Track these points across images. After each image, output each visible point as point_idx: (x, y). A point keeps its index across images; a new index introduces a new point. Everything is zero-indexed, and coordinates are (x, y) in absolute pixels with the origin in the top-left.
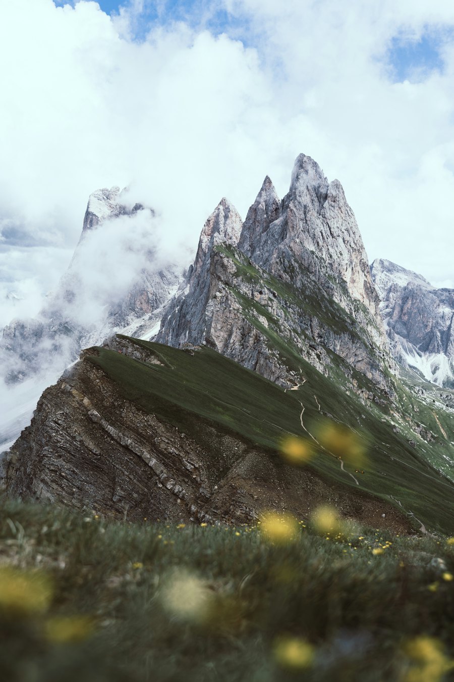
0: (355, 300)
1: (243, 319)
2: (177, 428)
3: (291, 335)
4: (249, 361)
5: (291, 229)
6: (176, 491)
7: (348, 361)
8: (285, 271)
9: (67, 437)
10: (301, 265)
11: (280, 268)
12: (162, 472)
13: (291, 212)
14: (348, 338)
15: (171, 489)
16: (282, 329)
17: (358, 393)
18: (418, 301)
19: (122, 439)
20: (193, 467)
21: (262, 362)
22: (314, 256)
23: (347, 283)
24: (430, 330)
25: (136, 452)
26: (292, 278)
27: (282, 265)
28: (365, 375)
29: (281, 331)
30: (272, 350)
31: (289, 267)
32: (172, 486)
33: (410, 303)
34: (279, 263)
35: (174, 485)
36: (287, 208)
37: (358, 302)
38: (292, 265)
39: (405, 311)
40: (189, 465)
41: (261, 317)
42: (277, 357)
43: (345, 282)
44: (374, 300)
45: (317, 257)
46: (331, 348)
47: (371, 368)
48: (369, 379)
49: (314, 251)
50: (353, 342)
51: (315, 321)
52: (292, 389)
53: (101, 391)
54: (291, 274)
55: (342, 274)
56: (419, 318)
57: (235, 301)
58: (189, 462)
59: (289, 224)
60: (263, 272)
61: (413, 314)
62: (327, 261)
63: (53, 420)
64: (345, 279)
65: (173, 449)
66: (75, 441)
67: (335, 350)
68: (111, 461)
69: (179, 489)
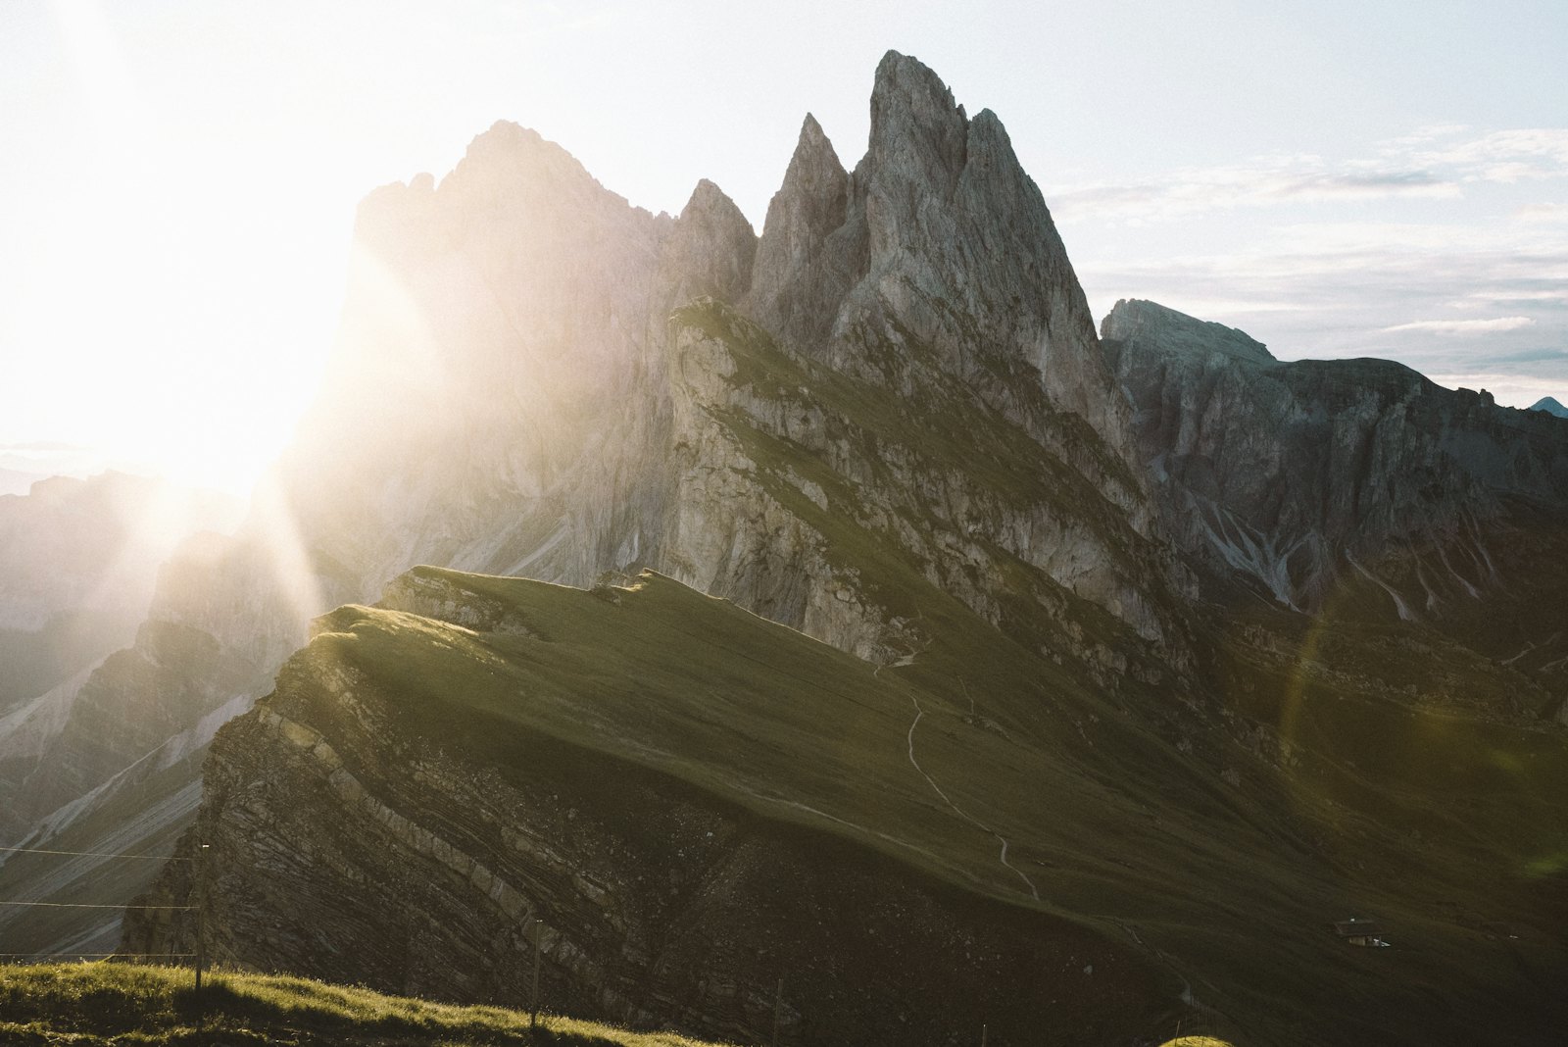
0: (1066, 415)
1: (761, 496)
2: (556, 797)
3: (890, 522)
4: (785, 602)
5: (878, 245)
6: (564, 955)
7: (1055, 576)
8: (870, 358)
9: (278, 844)
10: (911, 339)
11: (854, 351)
12: (524, 911)
13: (877, 202)
14: (1050, 516)
15: (551, 953)
16: (867, 510)
17: (1085, 658)
18: (1238, 400)
19: (419, 837)
20: (603, 892)
21: (817, 601)
22: (946, 312)
23: (1038, 372)
24: (1275, 471)
25: (457, 867)
26: (888, 373)
27: (861, 344)
28: (1102, 608)
29: (864, 516)
30: (840, 567)
31: (880, 346)
32: (552, 945)
33: (1219, 406)
34: (853, 339)
35: (558, 941)
36: (866, 195)
37: (1073, 419)
38: (887, 339)
39: (1206, 429)
40: (591, 886)
41: (808, 483)
42: (854, 585)
43: (1035, 371)
44: (1115, 409)
45: (952, 313)
46: (1008, 545)
47: (1119, 588)
48: (1114, 617)
49: (944, 297)
50: (1064, 526)
51: (956, 480)
52: (898, 664)
53: (358, 721)
54: (886, 363)
55: (1024, 351)
56: (1245, 445)
57: (737, 449)
58: (591, 882)
59: (873, 234)
60: (810, 365)
61: (1228, 436)
62: (982, 322)
63: (239, 806)
64: (1033, 361)
65: (547, 850)
66: (299, 853)
67: (1017, 551)
68: (395, 896)
69: (570, 951)
